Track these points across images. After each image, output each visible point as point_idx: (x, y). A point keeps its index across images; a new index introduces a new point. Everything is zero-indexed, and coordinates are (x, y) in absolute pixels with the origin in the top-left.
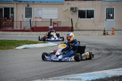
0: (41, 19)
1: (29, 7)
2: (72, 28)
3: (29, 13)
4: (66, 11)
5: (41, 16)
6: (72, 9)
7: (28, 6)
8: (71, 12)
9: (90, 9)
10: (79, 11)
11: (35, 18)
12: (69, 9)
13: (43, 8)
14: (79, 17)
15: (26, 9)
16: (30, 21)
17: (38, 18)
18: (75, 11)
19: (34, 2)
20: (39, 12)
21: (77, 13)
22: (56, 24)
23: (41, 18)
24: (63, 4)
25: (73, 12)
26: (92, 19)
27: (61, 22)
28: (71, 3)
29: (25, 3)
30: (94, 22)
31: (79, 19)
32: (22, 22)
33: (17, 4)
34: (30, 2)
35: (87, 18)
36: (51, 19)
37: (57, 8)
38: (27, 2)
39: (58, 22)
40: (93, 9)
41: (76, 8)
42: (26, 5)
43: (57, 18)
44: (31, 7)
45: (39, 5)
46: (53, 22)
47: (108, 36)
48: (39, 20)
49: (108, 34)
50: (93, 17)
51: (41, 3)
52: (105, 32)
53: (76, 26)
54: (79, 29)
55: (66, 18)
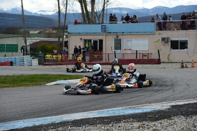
2: (159, 60)
3: (118, 45)
4: (157, 41)
5: (131, 48)
6: (163, 39)
7: (118, 37)
8: (163, 42)
9: (184, 39)
10: (172, 41)
12: (161, 39)
13: (132, 39)
14: (171, 48)
15: (116, 40)
16: (115, 54)
17: (128, 49)
18: (167, 42)
19: (123, 33)
21: (170, 43)
22: (146, 56)
23: (130, 50)
24: (154, 34)
25: (165, 42)
26: (185, 50)
27: (152, 54)
29: (114, 34)
30: (188, 53)
31: (172, 50)
32: (110, 55)
33: (106, 35)
34: (120, 33)
35: (180, 49)
36: (137, 51)
37: (148, 39)
38: (116, 33)
39: (148, 54)
40: (187, 39)
41: (168, 38)
42: (116, 36)
43: (147, 49)
45: (128, 36)
46: (143, 54)
47: (186, 69)
48: (129, 52)
49: (186, 67)
50: (187, 48)
51: (130, 34)
52: (183, 65)
53: (168, 58)
54: (171, 61)
55: (157, 49)
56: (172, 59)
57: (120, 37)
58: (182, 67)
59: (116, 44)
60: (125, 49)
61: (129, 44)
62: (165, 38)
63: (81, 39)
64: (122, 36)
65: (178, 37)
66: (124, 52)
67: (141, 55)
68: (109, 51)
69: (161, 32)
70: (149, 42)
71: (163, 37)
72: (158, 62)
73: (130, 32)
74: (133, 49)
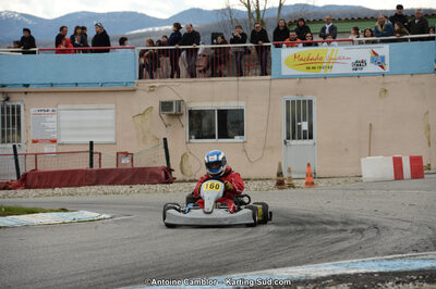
0: (54, 145)
1: (9, 104)
2: (168, 170)
3: (9, 124)
4: (144, 114)
6: (166, 106)
7: (7, 99)
8: (164, 116)
9: (230, 105)
10: (191, 113)
11: (34, 142)
12: (157, 106)
13: (59, 107)
14: (191, 133)
15: (1, 111)
16: (16, 154)
17: (44, 141)
18: (178, 115)
19: (27, 86)
20: (48, 119)
21: (185, 120)
23: (54, 141)
24: (134, 90)
25: (171, 116)
26: (237, 139)
28: (160, 86)
30: (245, 151)
31: (193, 141)
34: (14, 85)
35: (219, 138)
36: (91, 144)
37: (113, 106)
38: (3, 86)
40: (241, 105)
41: (180, 103)
42: (1, 98)
43: (112, 140)
44: (19, 103)
49: (291, 186)
50: (241, 132)
51: (53, 90)
52: (281, 178)
53: (182, 168)
54: (192, 178)
55: (144, 137)
56: (194, 169)
57: (16, 101)
58: (280, 184)
60: (35, 139)
61: (50, 122)
62: (170, 103)
64: (23, 97)
65: (212, 101)
66: (32, 149)
69: (157, 82)
70: (117, 113)
71: (164, 100)
72: (167, 177)
73: (52, 85)
74: (63, 140)
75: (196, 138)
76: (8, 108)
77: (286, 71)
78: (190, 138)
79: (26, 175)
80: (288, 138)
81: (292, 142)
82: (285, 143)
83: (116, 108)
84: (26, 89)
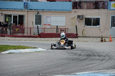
0: (50, 26)
1: (39, 14)
2: (77, 34)
3: (39, 20)
4: (73, 18)
5: (50, 23)
7: (38, 13)
8: (78, 19)
10: (85, 18)
11: (45, 25)
12: (76, 17)
13: (51, 16)
17: (47, 25)
18: (82, 19)
19: (43, 10)
20: (48, 19)
21: (84, 20)
23: (50, 25)
24: (71, 12)
25: (80, 19)
26: (98, 26)
27: (68, 29)
28: (78, 11)
29: (35, 11)
30: (100, 29)
31: (86, 26)
32: (31, 29)
33: (28, 11)
34: (40, 10)
35: (93, 26)
36: (57, 26)
37: (65, 16)
38: (37, 10)
39: (65, 29)
40: (99, 17)
41: (83, 16)
42: (36, 13)
43: (65, 25)
44: (41, 14)
46: (61, 29)
47: (105, 43)
48: (48, 27)
49: (105, 41)
50: (99, 24)
51: (50, 11)
52: (102, 39)
53: (82, 33)
54: (85, 36)
55: (73, 25)
56: (86, 33)
58: (102, 41)
59: (36, 19)
60: (45, 24)
61: (49, 20)
62: (80, 16)
63: (2, 14)
66: (44, 27)
67: (60, 30)
68: (30, 26)
69: (77, 10)
70: (66, 18)
71: (78, 15)
72: (76, 36)
73: (50, 10)
74: (52, 25)
75: (87, 25)
76: (38, 16)
77: (112, 8)
78: (85, 25)
79: (40, 34)
80: (112, 26)
81: (113, 27)
82: (111, 28)
83: (66, 17)
84: (43, 11)
